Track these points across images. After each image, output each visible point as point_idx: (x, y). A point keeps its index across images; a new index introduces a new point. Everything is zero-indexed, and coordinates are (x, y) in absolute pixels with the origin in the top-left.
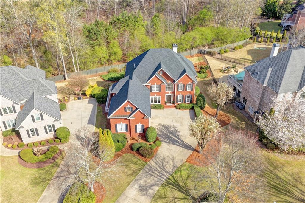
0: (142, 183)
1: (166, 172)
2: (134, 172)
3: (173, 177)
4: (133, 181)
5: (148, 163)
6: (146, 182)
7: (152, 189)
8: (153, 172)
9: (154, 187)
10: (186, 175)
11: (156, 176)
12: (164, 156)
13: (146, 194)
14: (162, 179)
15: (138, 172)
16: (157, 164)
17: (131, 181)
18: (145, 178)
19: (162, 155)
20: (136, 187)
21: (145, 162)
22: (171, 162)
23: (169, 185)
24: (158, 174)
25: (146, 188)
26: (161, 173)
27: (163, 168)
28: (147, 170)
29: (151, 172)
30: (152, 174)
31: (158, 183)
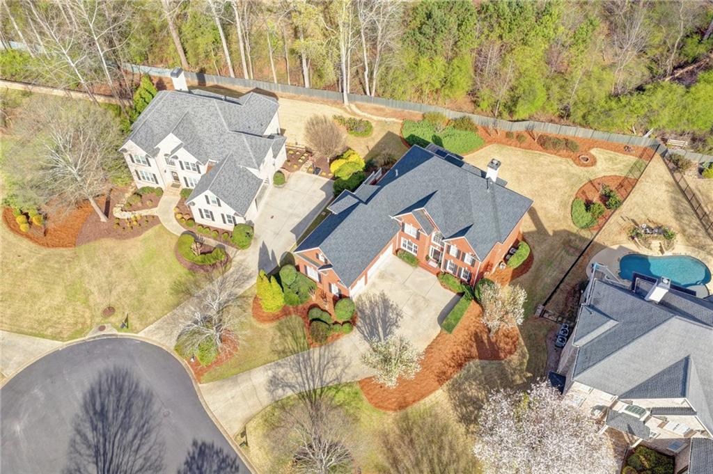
0: (280, 373)
1: (321, 378)
2: (284, 352)
3: (322, 392)
4: (273, 363)
5: (312, 349)
6: (285, 374)
7: (284, 390)
8: (305, 368)
9: (287, 389)
10: (339, 401)
11: (304, 375)
12: (339, 353)
13: (271, 392)
14: (307, 385)
15: (289, 354)
16: (320, 358)
17: (271, 362)
18: (289, 370)
19: (338, 350)
20: (270, 373)
21: (309, 345)
22: (339, 370)
23: (307, 400)
24: (309, 373)
25: (278, 384)
26: (313, 376)
27: (322, 369)
28: (301, 359)
29: (303, 365)
30: (303, 369)
31: (297, 386)
